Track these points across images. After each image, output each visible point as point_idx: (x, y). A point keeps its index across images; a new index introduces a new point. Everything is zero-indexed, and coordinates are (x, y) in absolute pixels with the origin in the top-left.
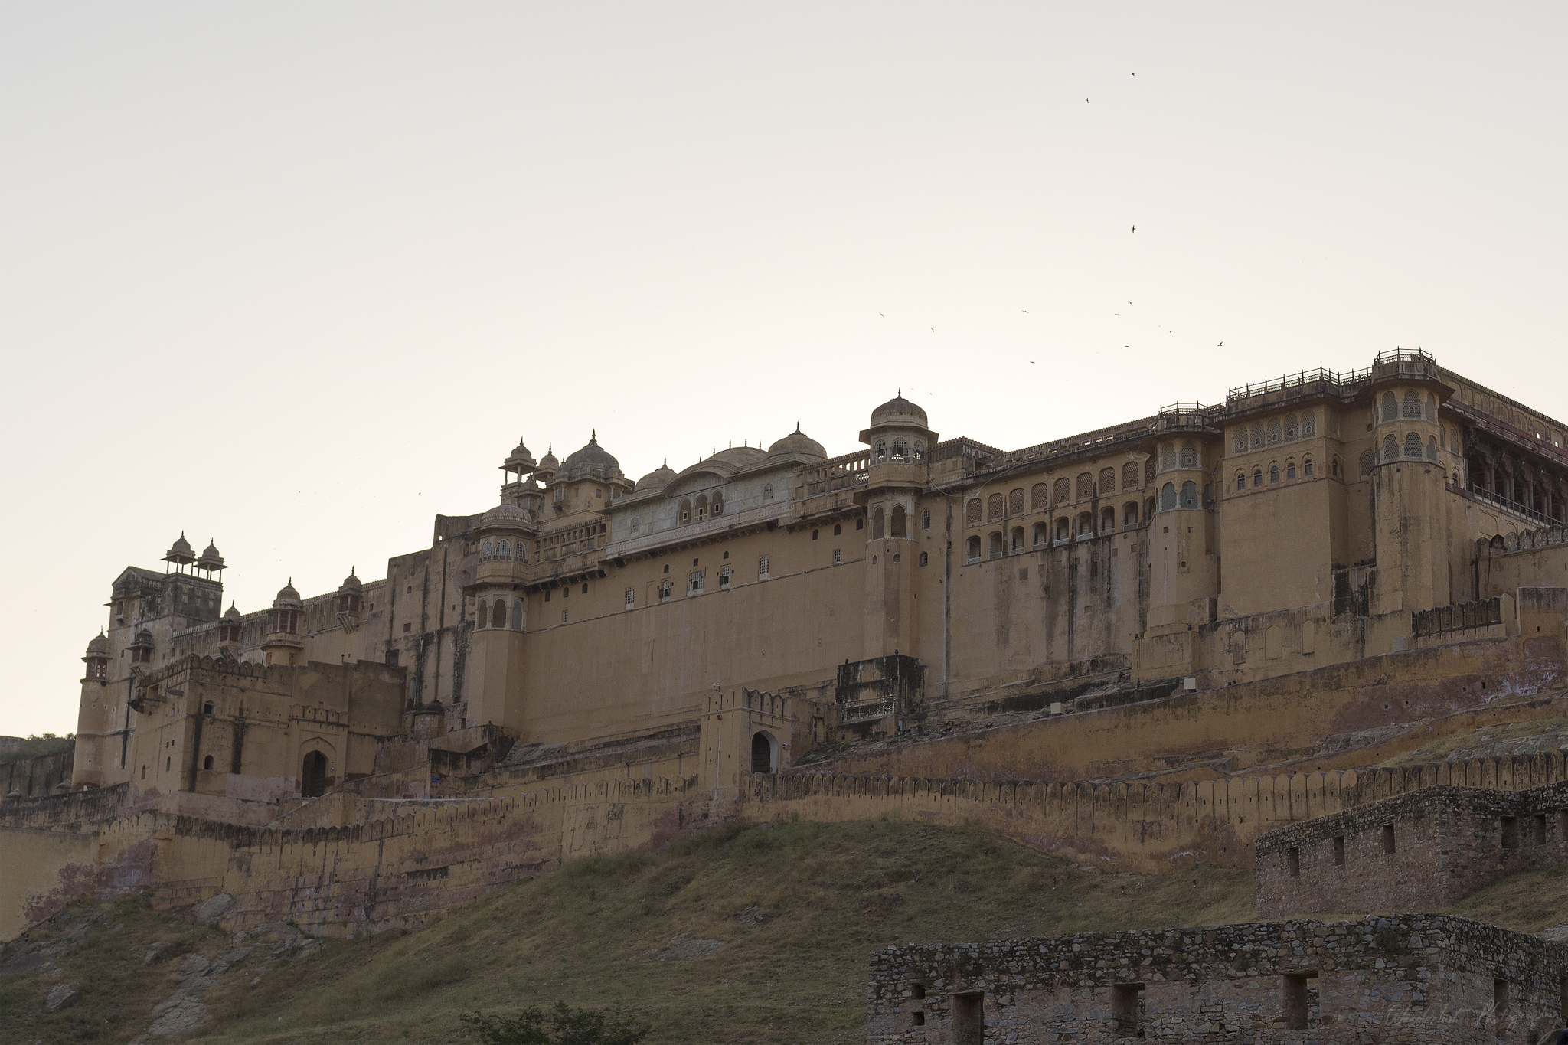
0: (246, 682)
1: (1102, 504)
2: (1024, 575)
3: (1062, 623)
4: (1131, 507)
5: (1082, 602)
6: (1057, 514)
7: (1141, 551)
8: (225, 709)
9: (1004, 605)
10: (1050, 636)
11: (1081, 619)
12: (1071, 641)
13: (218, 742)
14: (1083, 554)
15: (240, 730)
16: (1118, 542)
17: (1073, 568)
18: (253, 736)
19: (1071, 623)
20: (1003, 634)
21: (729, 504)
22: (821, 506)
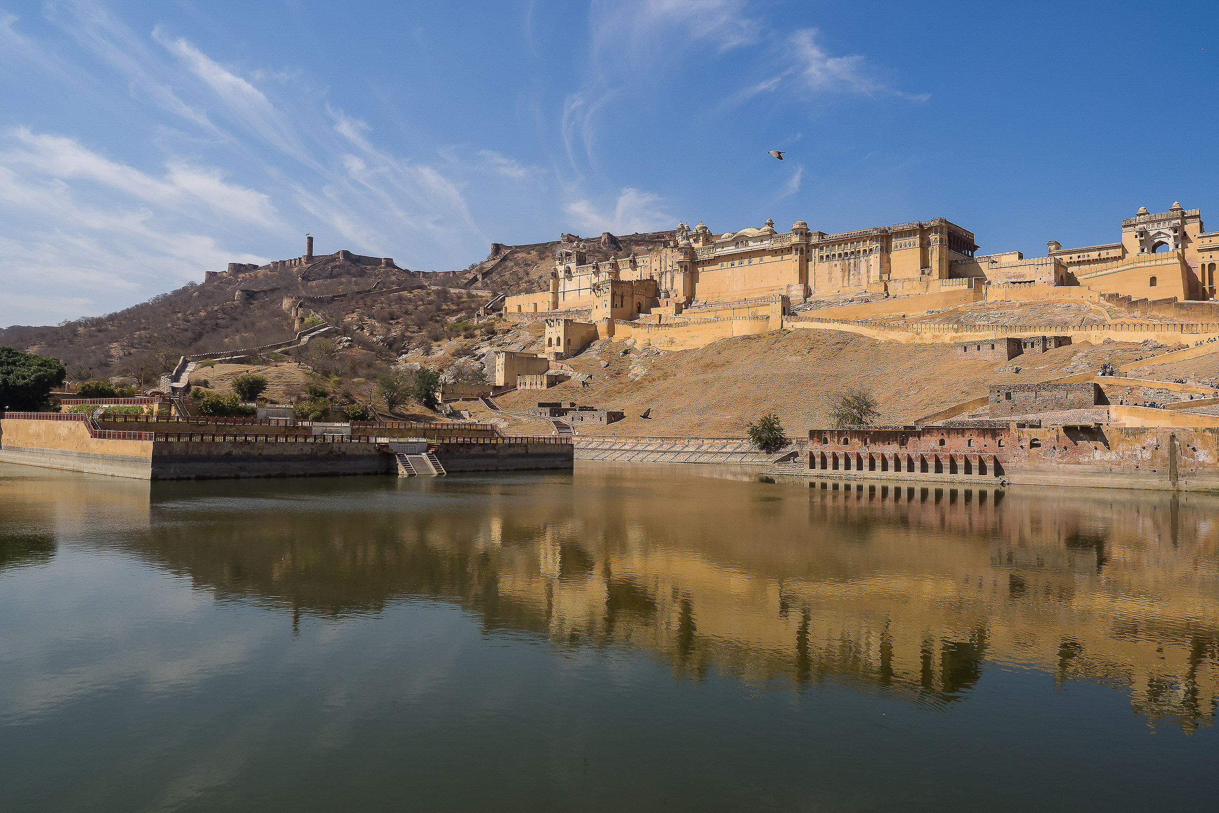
0: (623, 285)
1: (857, 250)
2: (836, 265)
3: (846, 277)
4: (865, 251)
5: (852, 273)
6: (845, 251)
7: (868, 261)
8: (619, 292)
9: (830, 273)
10: (843, 280)
11: (852, 277)
12: (849, 282)
13: (618, 299)
14: (852, 261)
15: (622, 297)
16: (862, 259)
17: (849, 265)
18: (625, 298)
19: (849, 278)
20: (830, 279)
21: (751, 243)
22: (778, 246)
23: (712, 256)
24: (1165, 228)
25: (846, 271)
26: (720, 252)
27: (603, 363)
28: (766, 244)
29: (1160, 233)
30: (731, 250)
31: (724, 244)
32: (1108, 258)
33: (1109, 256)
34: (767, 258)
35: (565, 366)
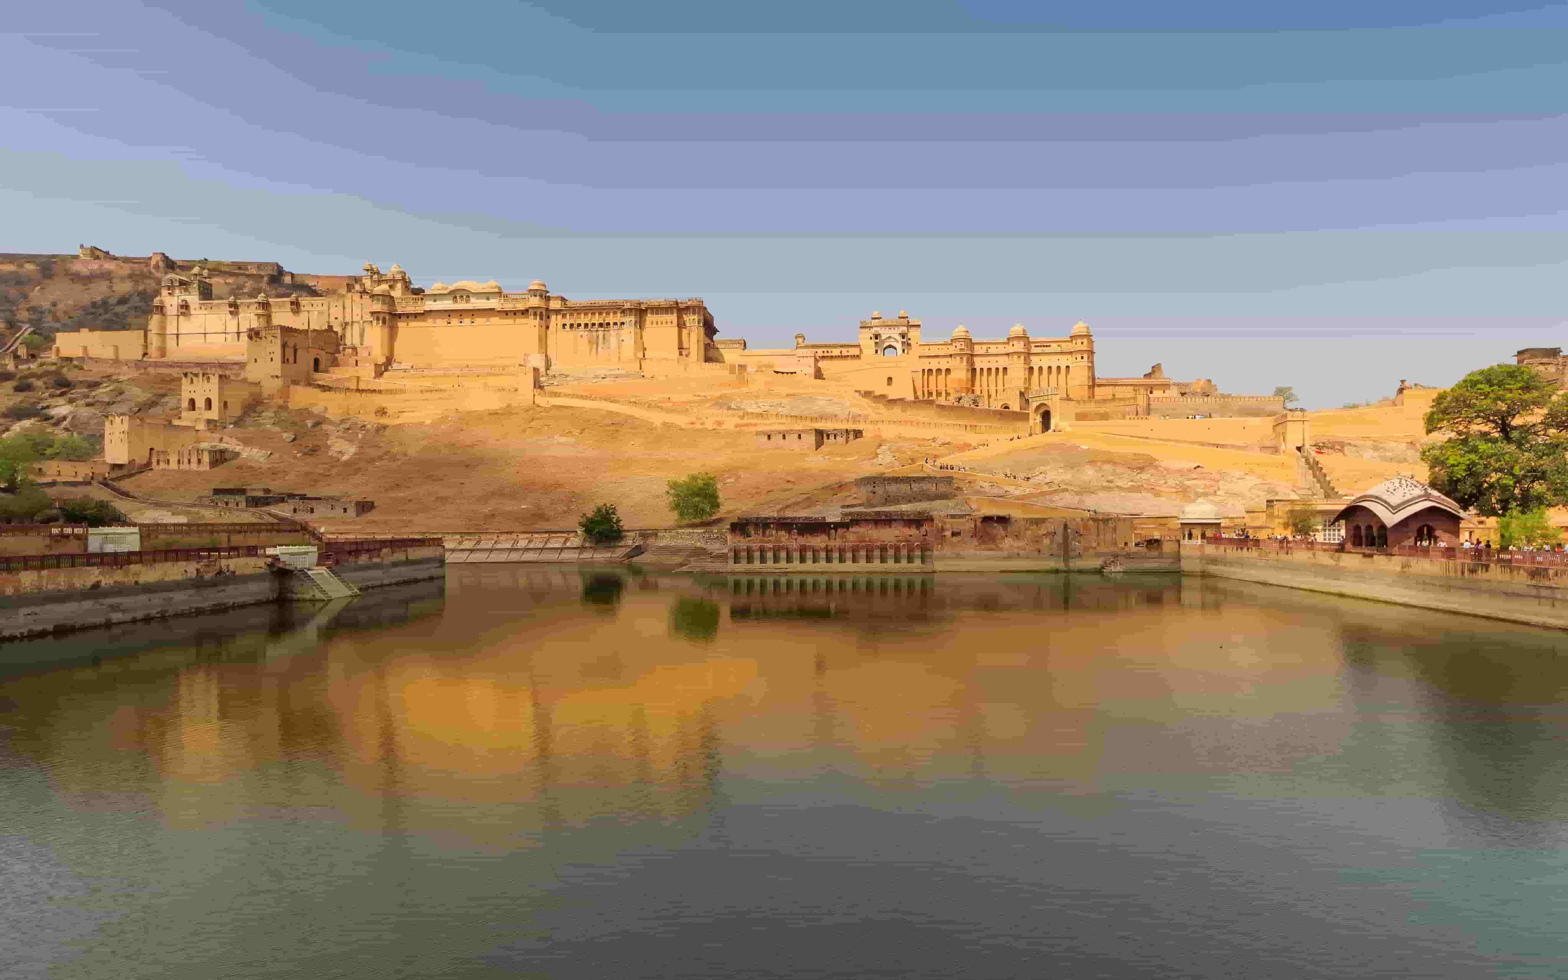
0: (296, 334)
1: (606, 321)
2: (581, 336)
3: (594, 351)
4: (616, 323)
5: (600, 346)
6: (592, 322)
7: (619, 335)
9: (575, 344)
10: (590, 354)
11: (600, 351)
12: (596, 356)
13: (290, 352)
14: (601, 334)
15: (296, 349)
16: (611, 332)
17: (598, 337)
18: (299, 352)
19: (597, 351)
20: (575, 351)
21: (472, 300)
22: (508, 306)
23: (420, 310)
24: (895, 333)
25: (594, 343)
26: (430, 305)
27: (287, 436)
28: (494, 303)
29: (890, 337)
30: (447, 304)
31: (435, 297)
32: (848, 356)
33: (849, 354)
34: (495, 320)
35: (226, 438)
